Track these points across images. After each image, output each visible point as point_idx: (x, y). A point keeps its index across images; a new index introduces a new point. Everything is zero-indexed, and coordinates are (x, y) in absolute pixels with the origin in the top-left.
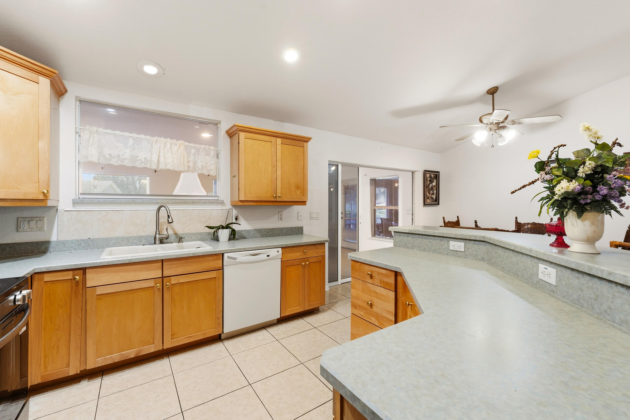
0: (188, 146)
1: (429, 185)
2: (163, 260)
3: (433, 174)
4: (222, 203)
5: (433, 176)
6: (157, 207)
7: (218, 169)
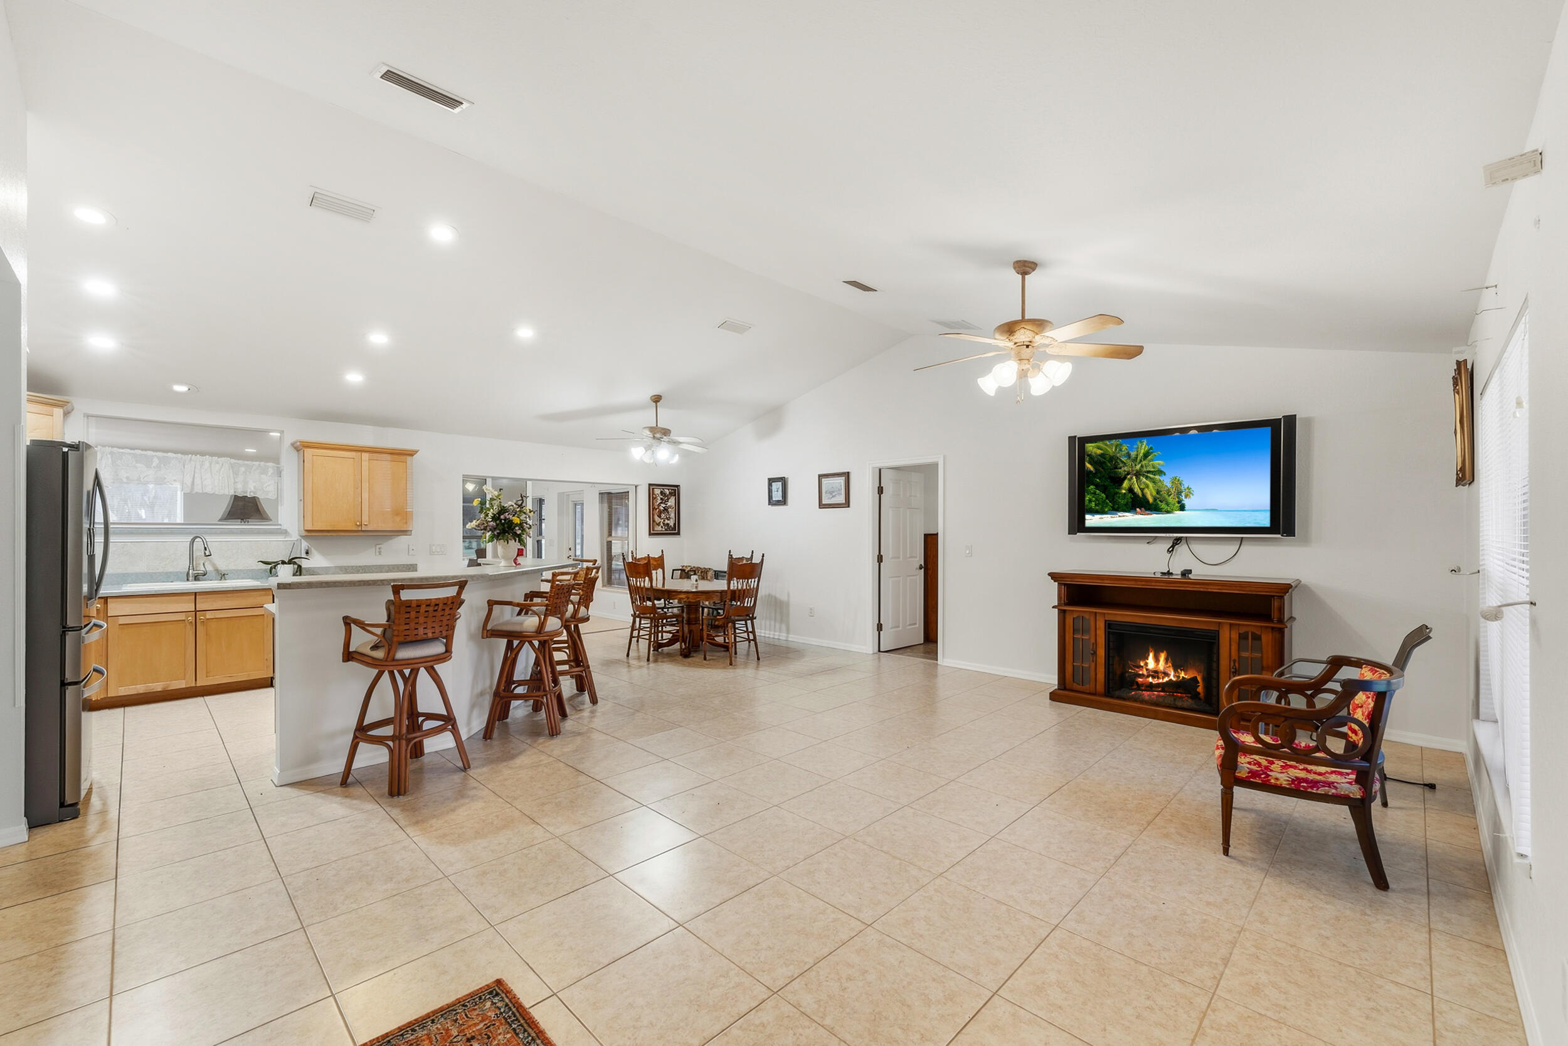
0: (235, 463)
1: (659, 505)
2: (196, 593)
3: (668, 489)
4: (285, 533)
5: (667, 492)
6: (190, 539)
7: (279, 491)
